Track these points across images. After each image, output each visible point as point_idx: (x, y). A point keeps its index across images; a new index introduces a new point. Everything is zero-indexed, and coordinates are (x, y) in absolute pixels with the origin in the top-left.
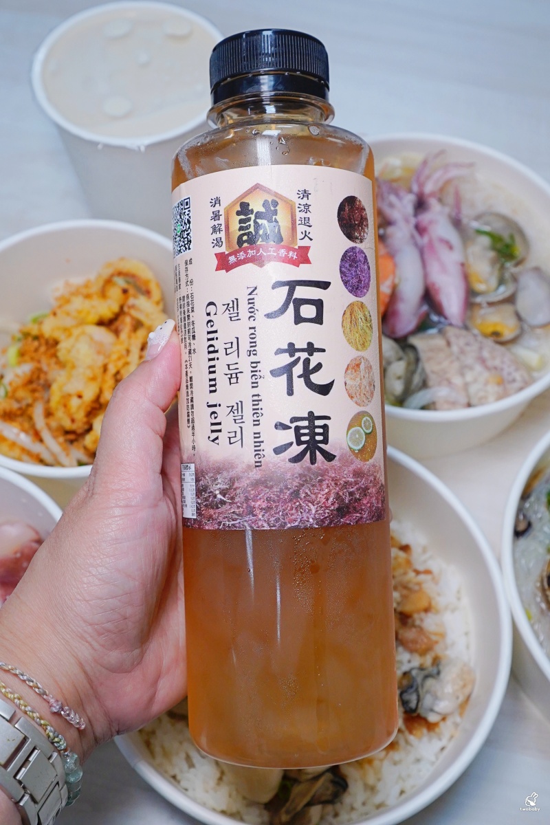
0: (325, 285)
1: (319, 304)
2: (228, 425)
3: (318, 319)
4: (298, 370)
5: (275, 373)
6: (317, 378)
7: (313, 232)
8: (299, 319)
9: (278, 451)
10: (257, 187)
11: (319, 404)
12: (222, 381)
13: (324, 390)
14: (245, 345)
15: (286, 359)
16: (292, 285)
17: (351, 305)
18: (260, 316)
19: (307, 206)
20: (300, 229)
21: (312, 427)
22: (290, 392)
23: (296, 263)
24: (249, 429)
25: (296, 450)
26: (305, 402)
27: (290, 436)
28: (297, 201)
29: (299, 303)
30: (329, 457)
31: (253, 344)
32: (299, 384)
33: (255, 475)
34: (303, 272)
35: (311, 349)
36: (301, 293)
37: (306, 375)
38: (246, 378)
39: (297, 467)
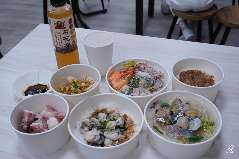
0: (68, 30)
1: (67, 32)
2: (59, 44)
3: (68, 34)
4: (66, 39)
5: (63, 40)
6: (68, 39)
7: (66, 25)
8: (65, 34)
9: (65, 47)
10: (59, 21)
11: (68, 42)
12: (57, 40)
13: (69, 40)
14: (60, 37)
15: (64, 38)
16: (64, 31)
17: (71, 31)
18: (61, 34)
19: (65, 23)
20: (64, 25)
21: (68, 44)
22: (65, 41)
23: (64, 29)
24: (61, 45)
25: (67, 46)
26: (67, 42)
27: (66, 45)
28: (64, 22)
29: (65, 33)
30: (70, 46)
31: (60, 36)
32: (66, 40)
33: (62, 49)
34: (65, 29)
35: (67, 37)
36: (65, 31)
37: (67, 39)
38: (60, 40)
39: (67, 48)
